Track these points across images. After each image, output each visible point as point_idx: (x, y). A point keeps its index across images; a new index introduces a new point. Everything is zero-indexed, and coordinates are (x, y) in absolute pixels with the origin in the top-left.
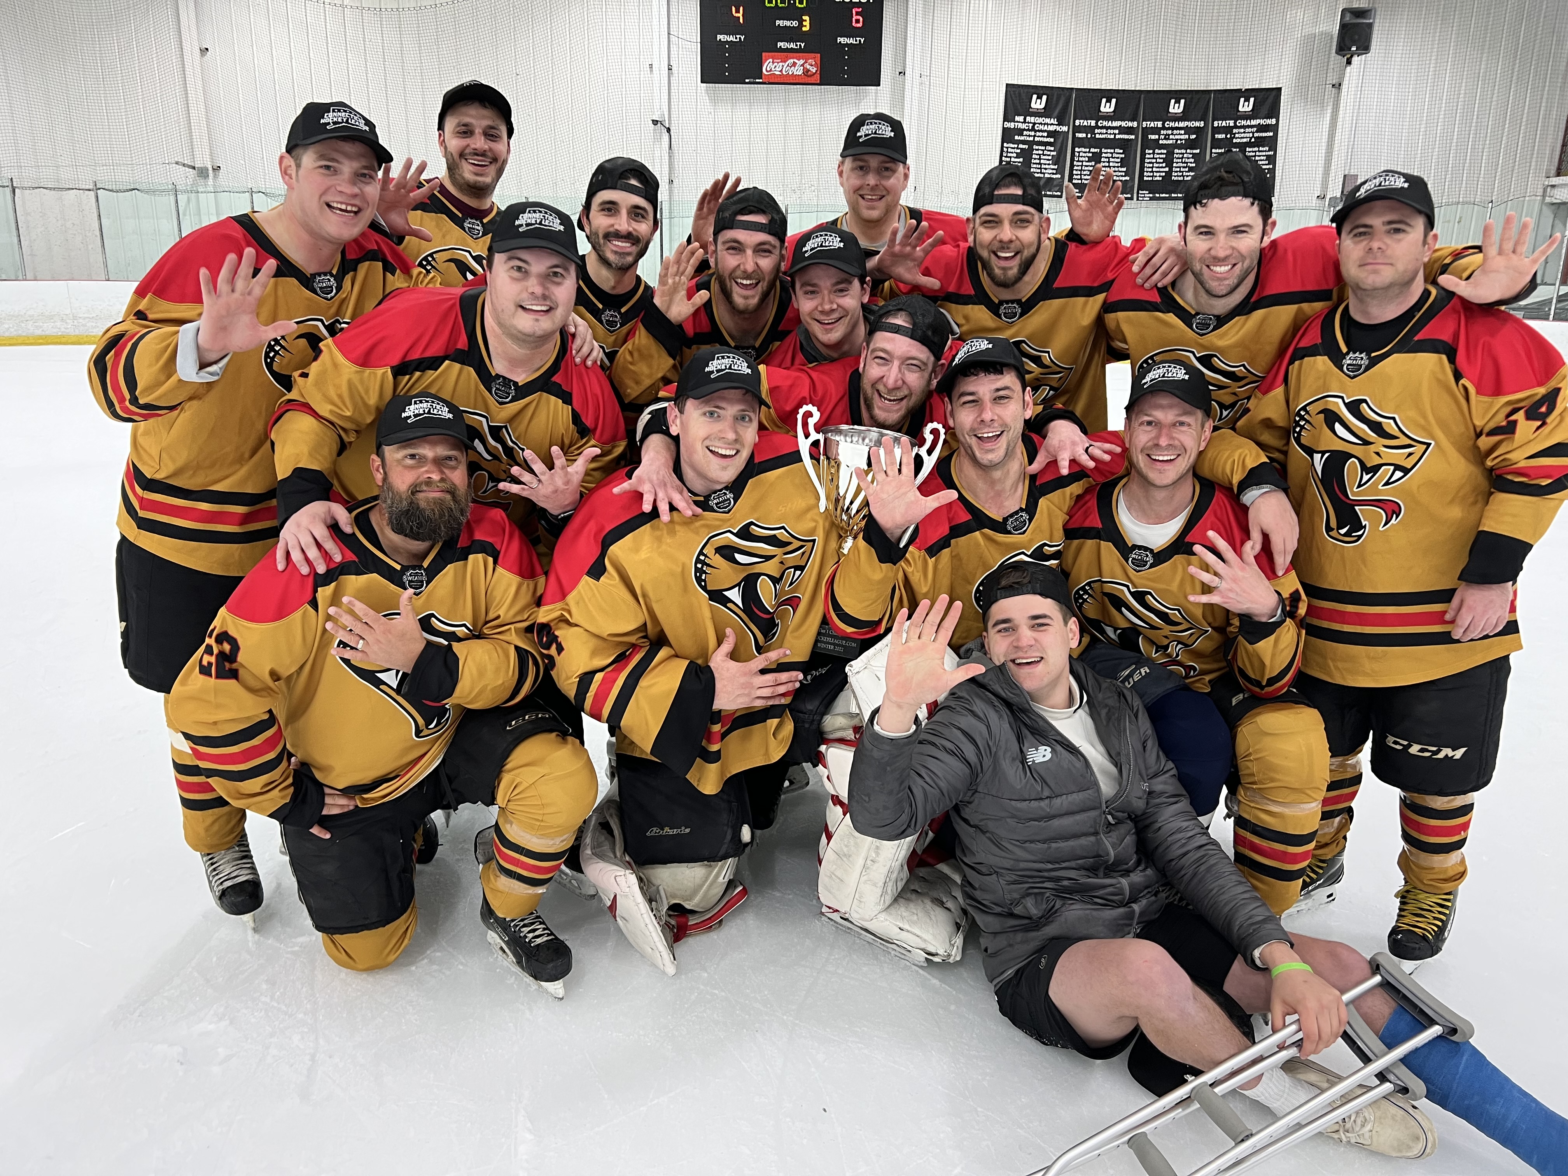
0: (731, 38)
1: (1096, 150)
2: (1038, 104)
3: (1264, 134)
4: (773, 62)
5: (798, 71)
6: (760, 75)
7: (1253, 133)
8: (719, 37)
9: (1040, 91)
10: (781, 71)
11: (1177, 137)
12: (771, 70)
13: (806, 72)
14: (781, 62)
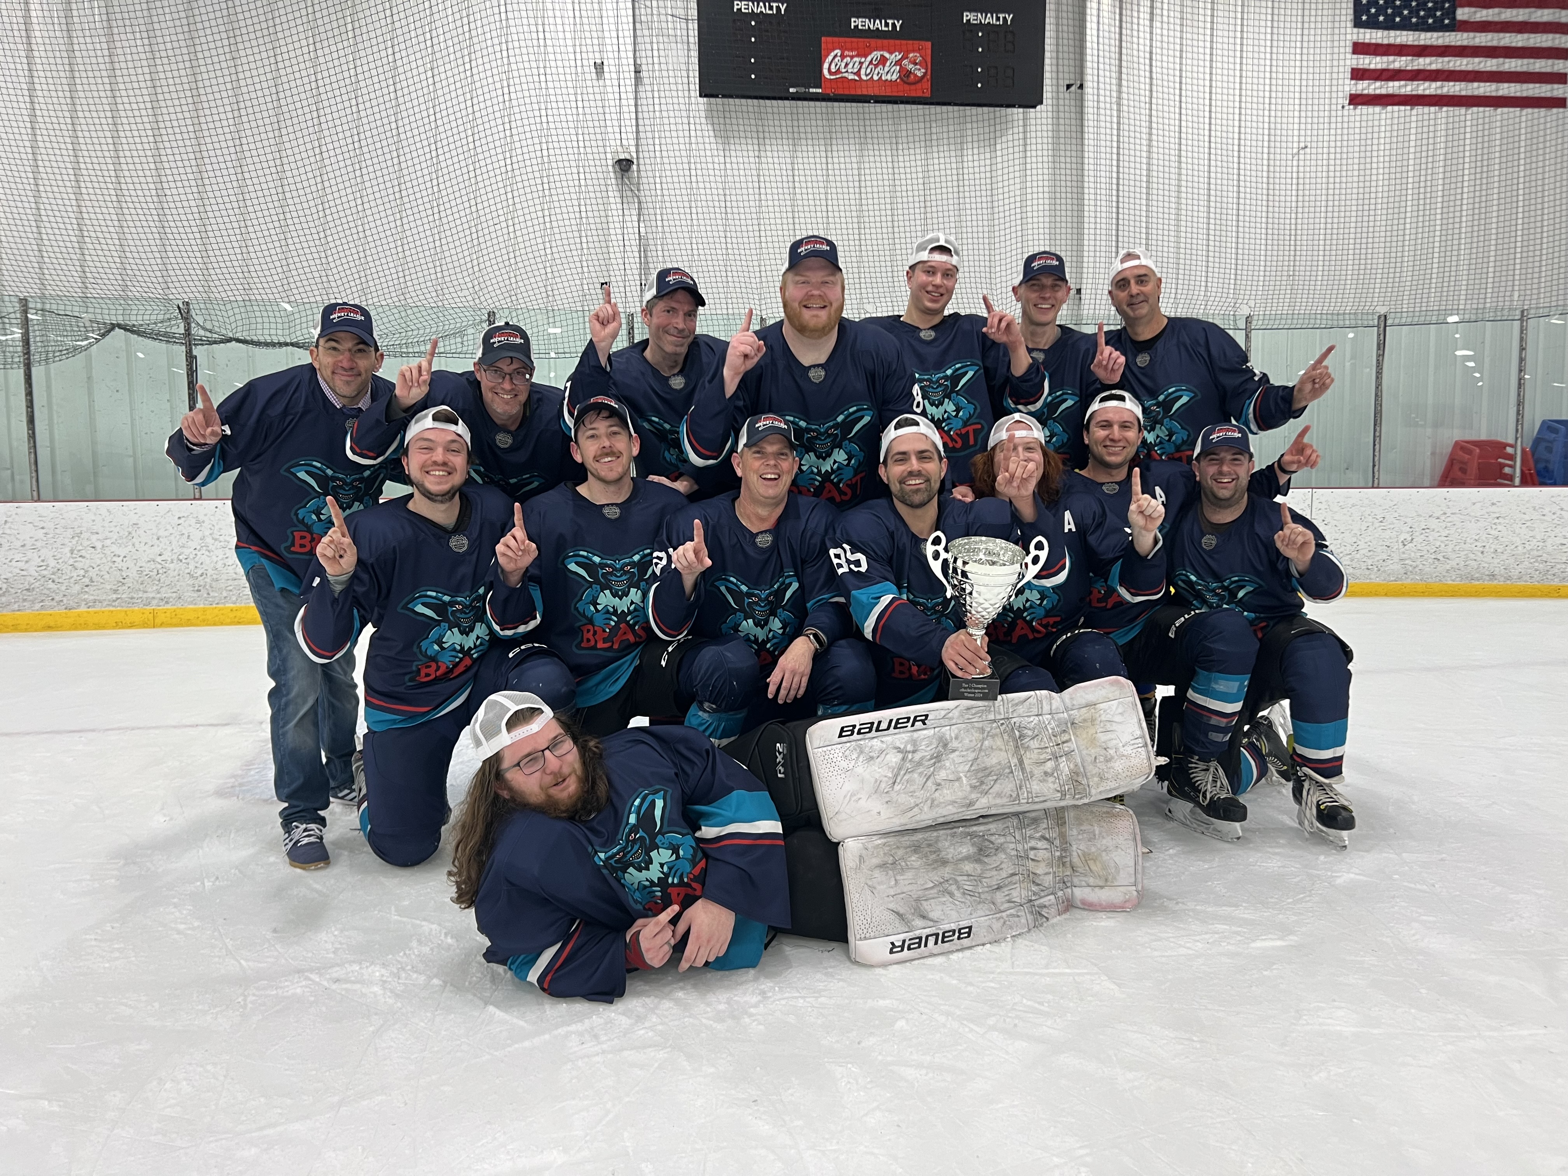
0: (762, 8)
4: (843, 57)
5: (891, 74)
6: (817, 78)
8: (741, 6)
10: (858, 73)
12: (838, 71)
13: (905, 74)
14: (858, 56)
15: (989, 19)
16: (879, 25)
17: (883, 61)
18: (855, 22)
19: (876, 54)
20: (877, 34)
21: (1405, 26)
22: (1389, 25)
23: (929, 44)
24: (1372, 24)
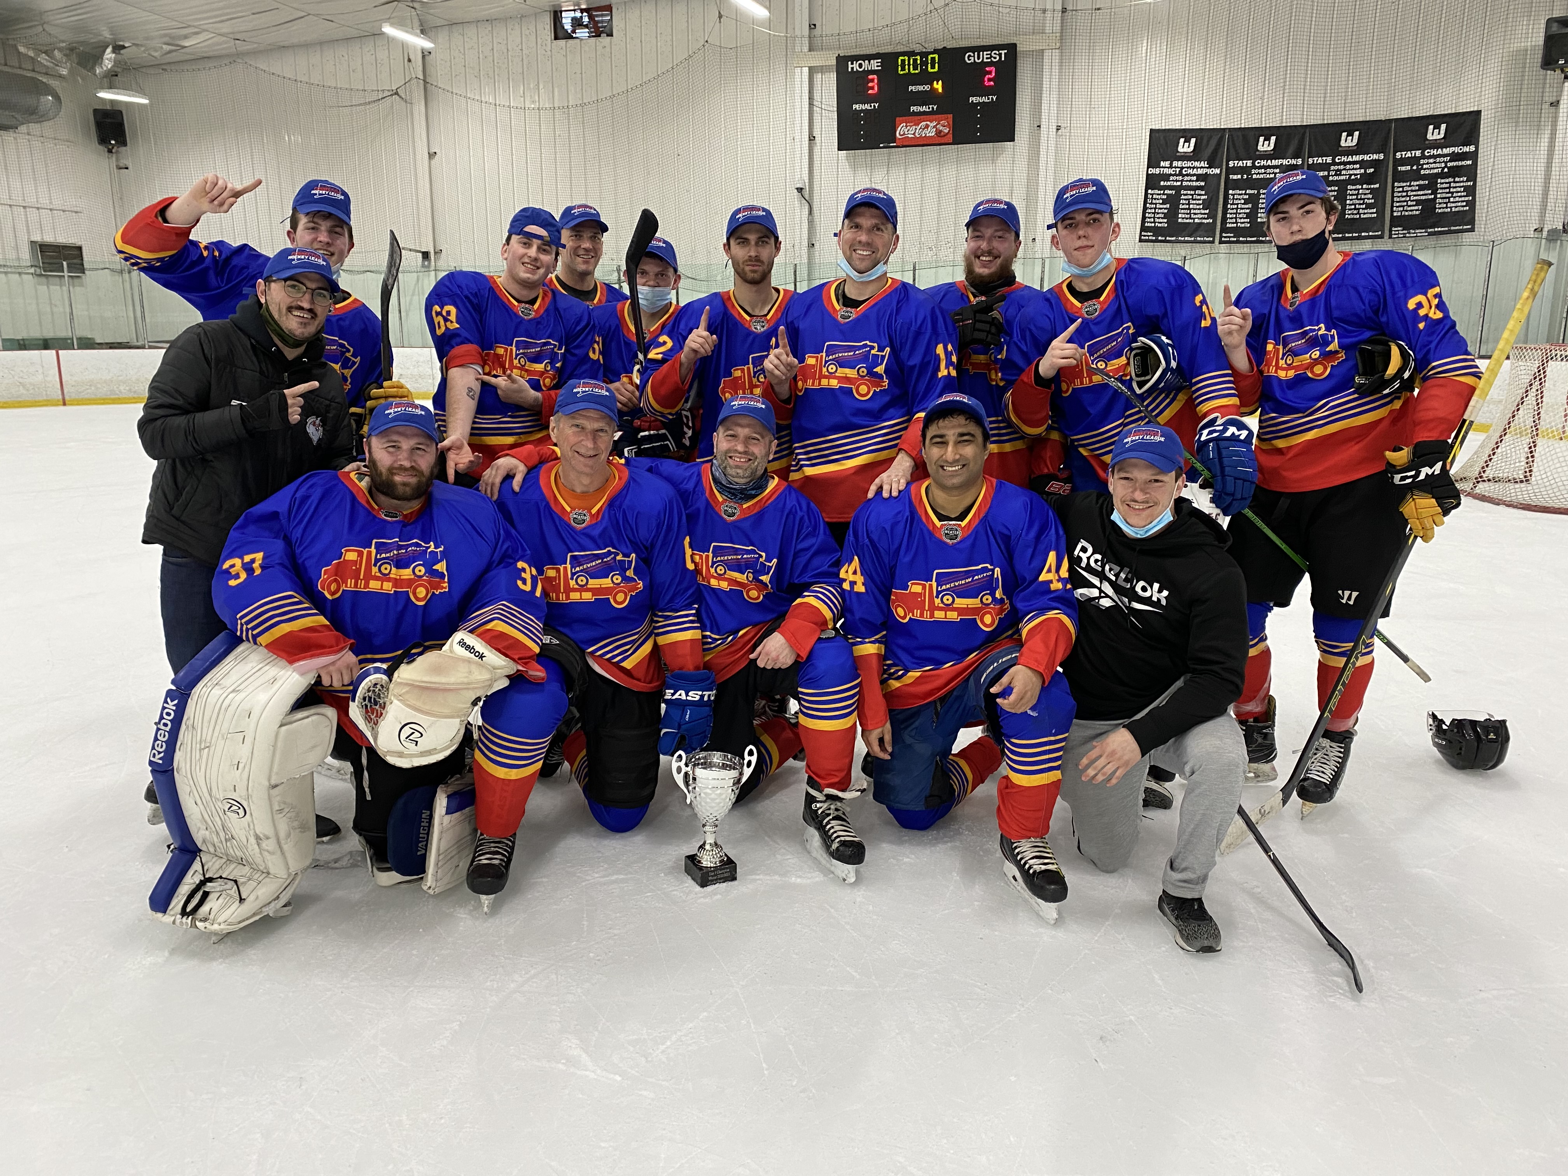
0: (867, 107)
1: (1252, 192)
2: (1185, 147)
3: (1460, 163)
4: (906, 126)
5: (931, 133)
6: (894, 140)
7: (1446, 163)
8: (856, 107)
9: (1187, 134)
10: (914, 134)
11: (1351, 172)
12: (904, 134)
13: (939, 132)
14: (915, 125)
15: (984, 99)
18: (912, 109)
20: (924, 113)
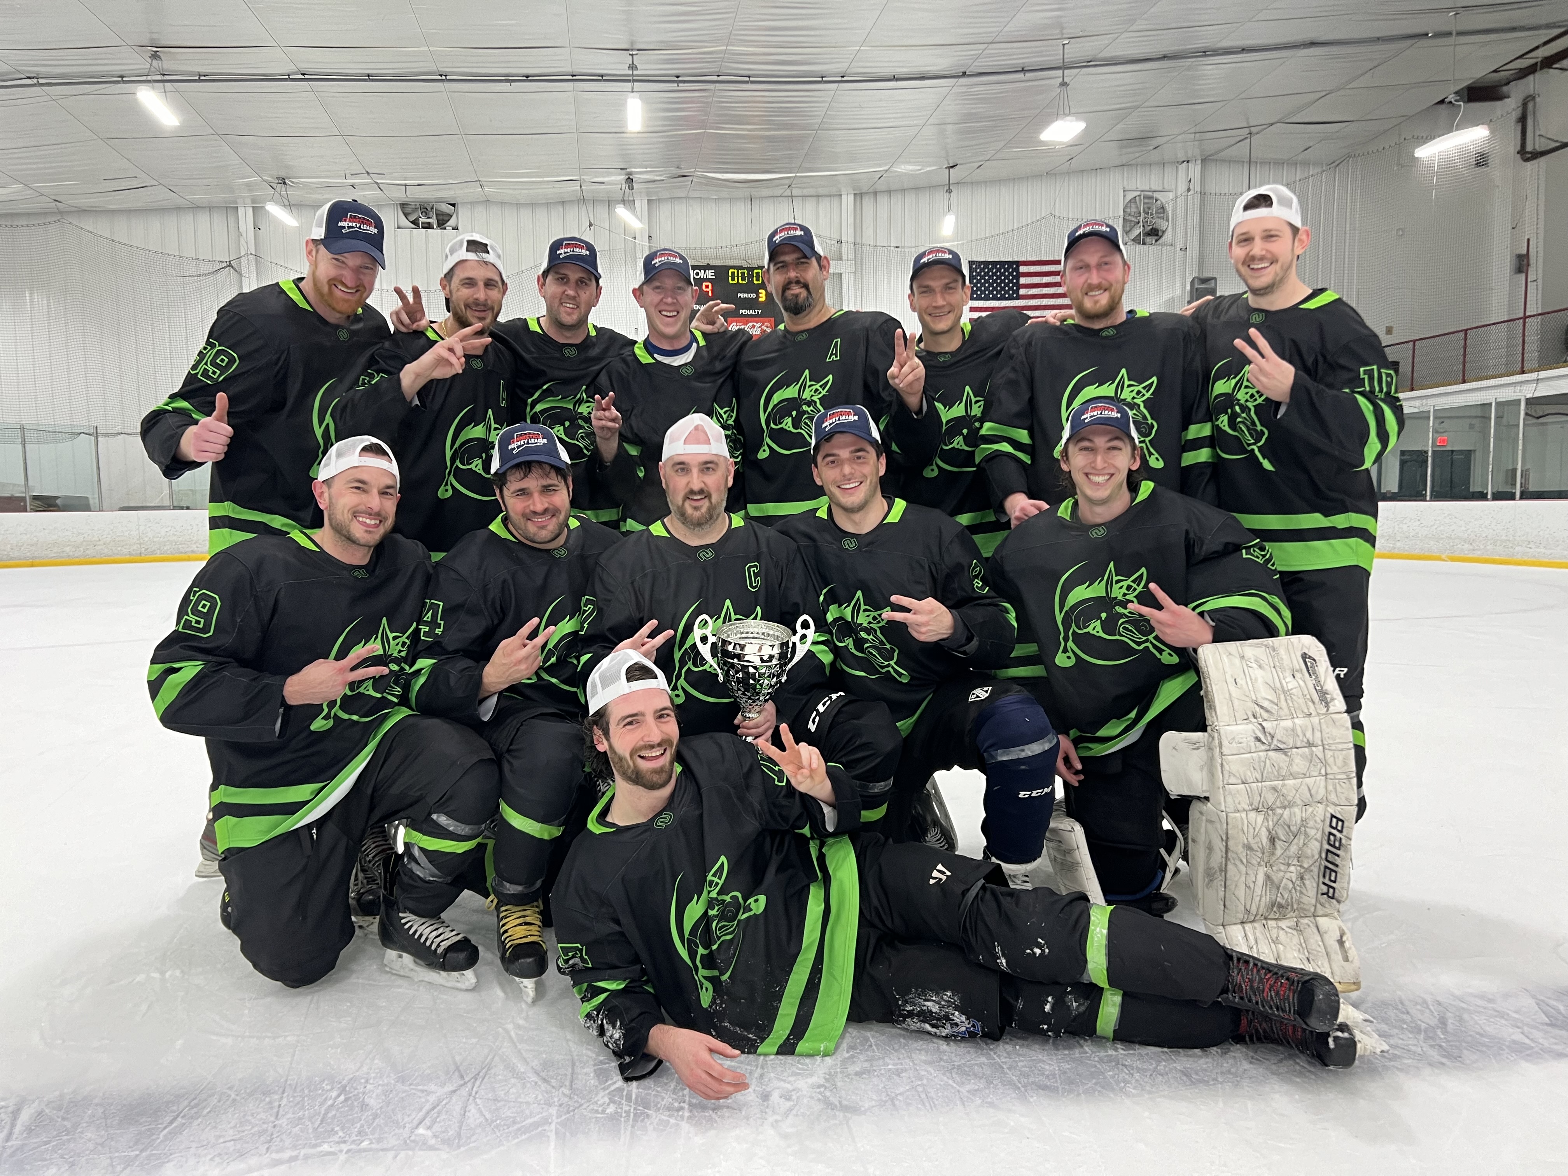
16: (751, 312)
17: (754, 326)
19: (751, 324)
21: (995, 298)
22: (987, 298)
23: (772, 319)
24: (979, 298)
